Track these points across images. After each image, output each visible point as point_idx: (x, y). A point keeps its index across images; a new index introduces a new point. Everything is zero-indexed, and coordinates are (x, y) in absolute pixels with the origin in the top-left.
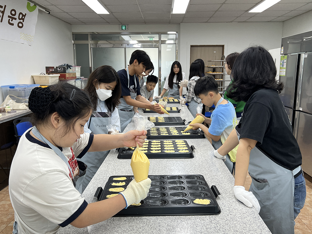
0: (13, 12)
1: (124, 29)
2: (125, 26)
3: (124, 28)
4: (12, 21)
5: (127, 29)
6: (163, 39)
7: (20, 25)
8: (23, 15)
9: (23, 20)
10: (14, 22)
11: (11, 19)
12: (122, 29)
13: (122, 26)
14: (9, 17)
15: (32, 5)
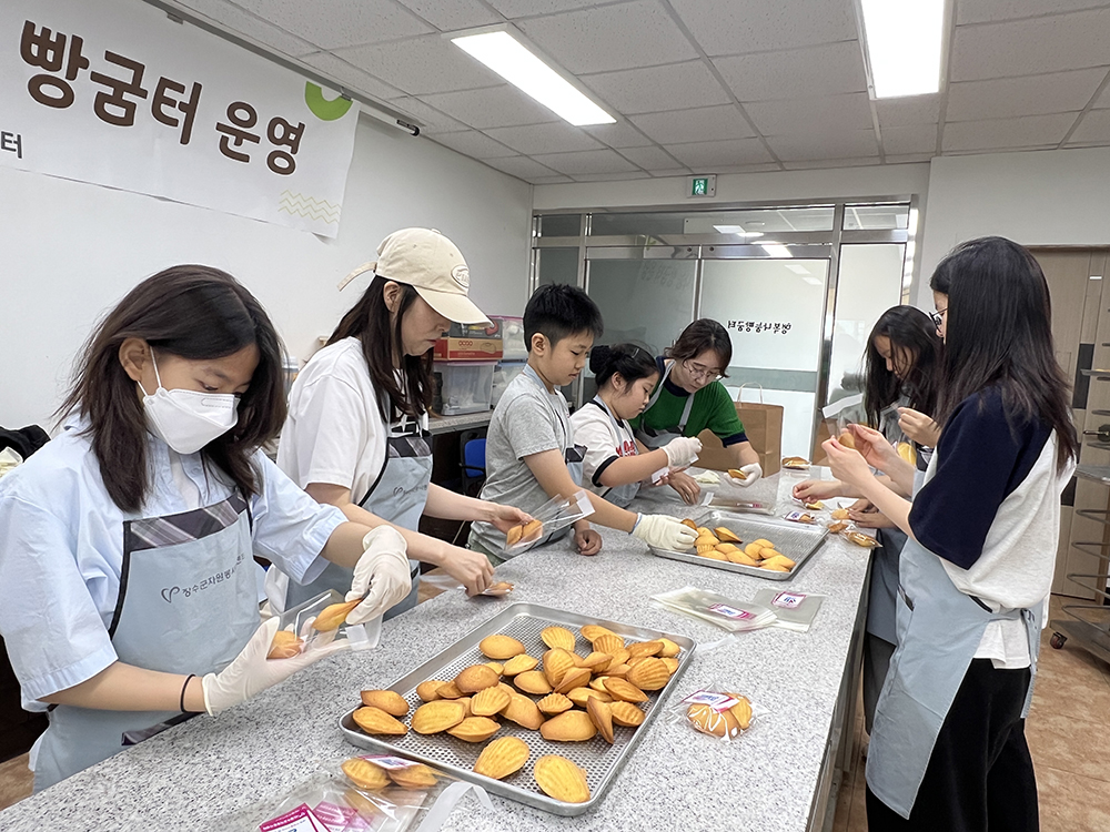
0: (242, 115)
1: (701, 192)
2: (706, 181)
3: (700, 188)
4: (238, 143)
5: (710, 193)
6: (851, 225)
7: (281, 163)
8: (288, 129)
9: (295, 146)
10: (246, 147)
11: (232, 139)
12: (694, 193)
13: (695, 181)
14: (220, 127)
15: (330, 95)
